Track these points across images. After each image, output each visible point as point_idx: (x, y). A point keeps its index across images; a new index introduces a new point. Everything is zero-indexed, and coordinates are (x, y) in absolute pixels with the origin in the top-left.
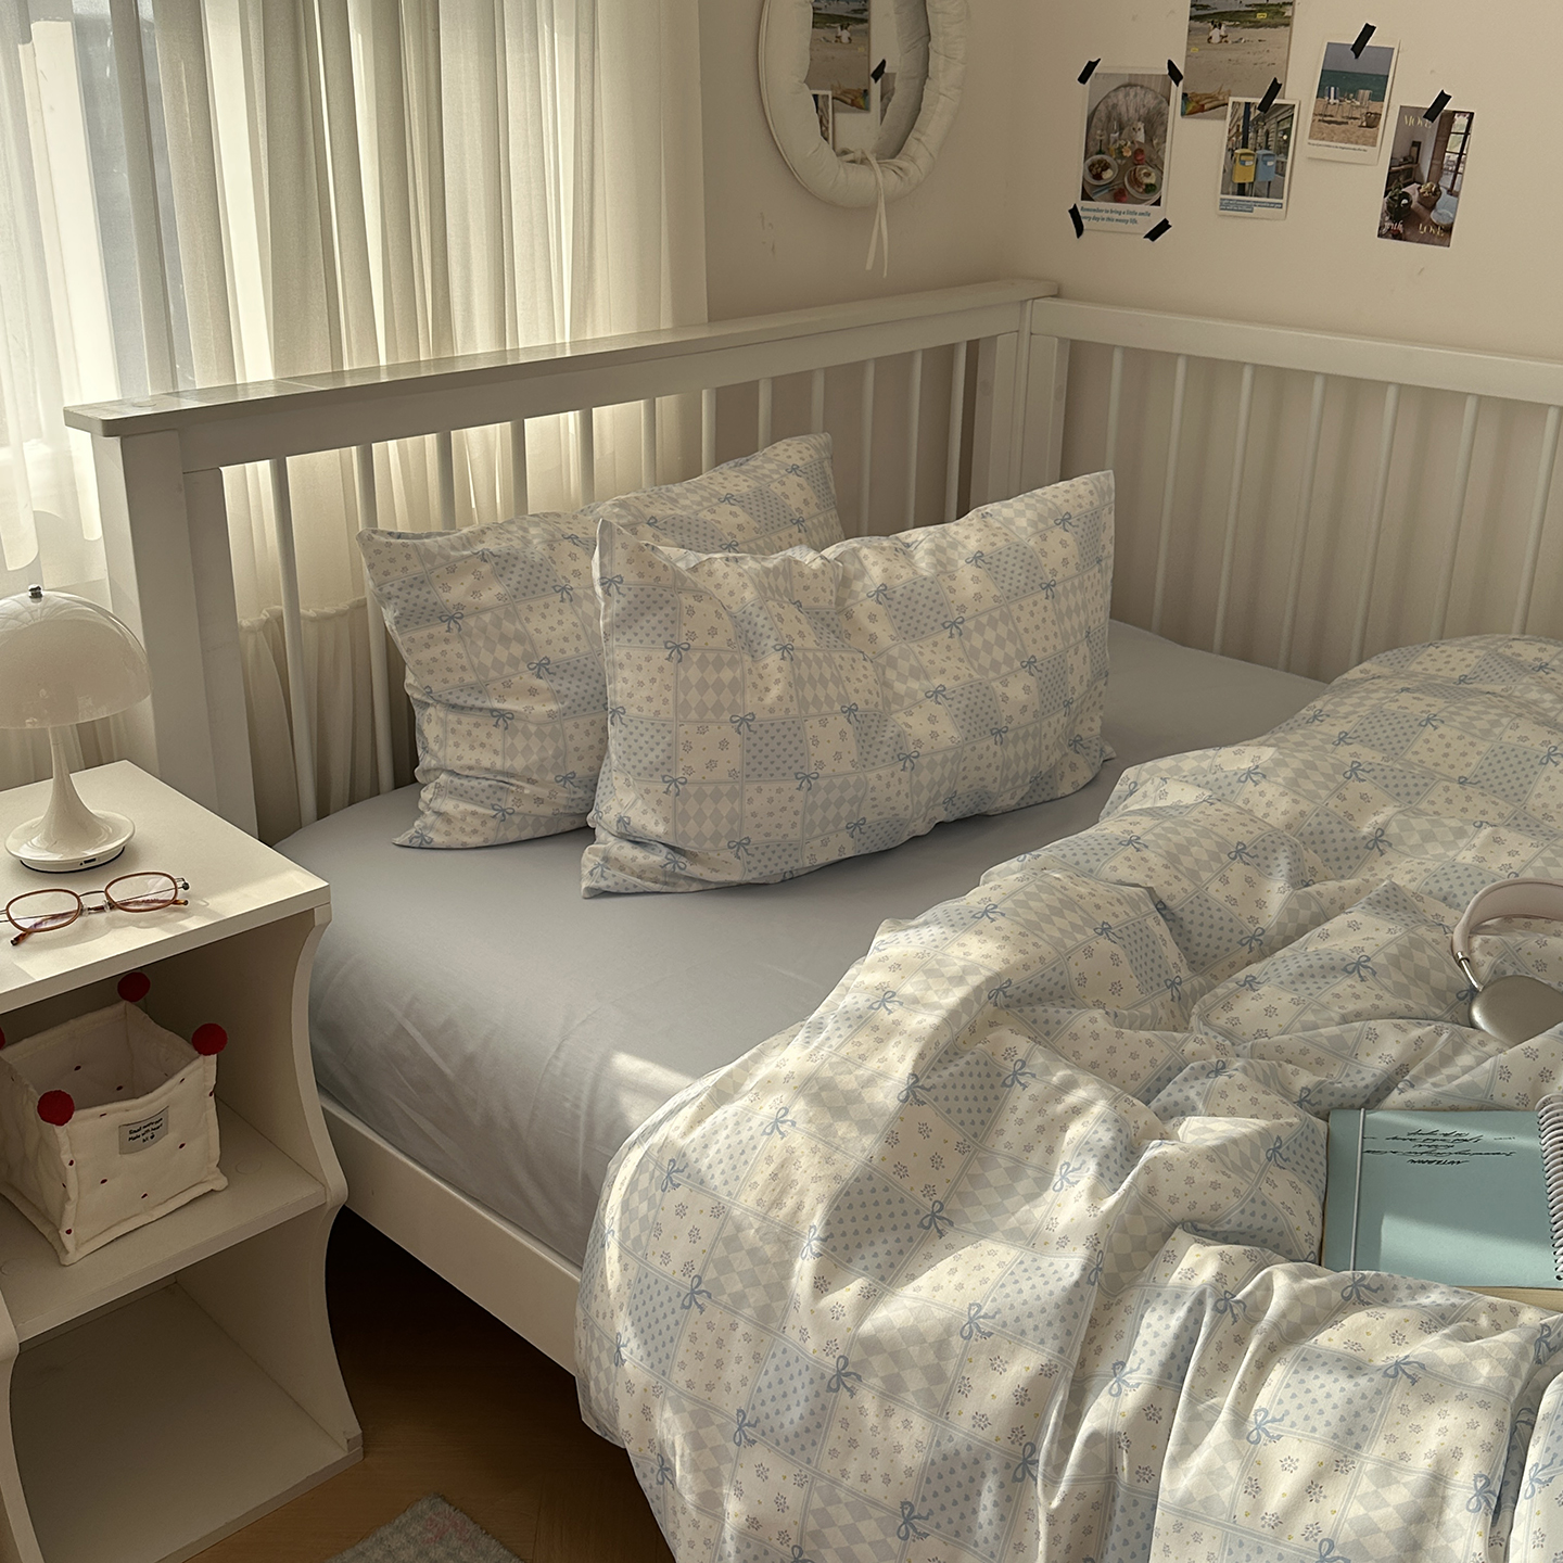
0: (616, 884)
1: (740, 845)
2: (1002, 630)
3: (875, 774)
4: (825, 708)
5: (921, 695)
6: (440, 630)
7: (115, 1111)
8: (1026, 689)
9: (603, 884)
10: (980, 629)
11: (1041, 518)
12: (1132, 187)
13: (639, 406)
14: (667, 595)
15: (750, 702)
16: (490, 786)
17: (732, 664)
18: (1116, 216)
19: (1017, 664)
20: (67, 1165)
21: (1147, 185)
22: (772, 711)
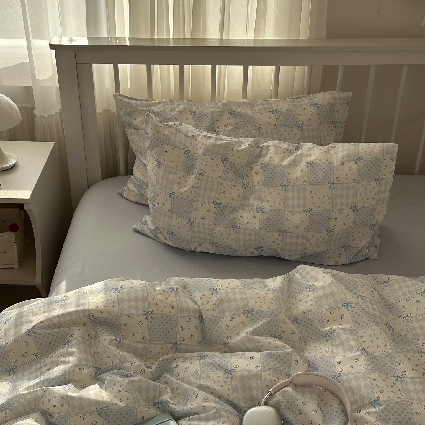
6: (133, 131)
17: (175, 173)
22: (181, 194)
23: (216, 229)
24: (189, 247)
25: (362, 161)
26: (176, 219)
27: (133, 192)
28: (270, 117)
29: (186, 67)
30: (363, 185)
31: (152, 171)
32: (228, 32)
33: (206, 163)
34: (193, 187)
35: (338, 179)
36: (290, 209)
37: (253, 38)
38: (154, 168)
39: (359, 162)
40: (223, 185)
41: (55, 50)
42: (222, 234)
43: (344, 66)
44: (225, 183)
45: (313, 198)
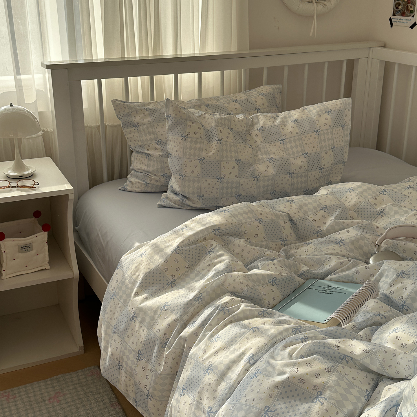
0: (167, 204)
1: (201, 197)
2: (298, 143)
3: (243, 180)
4: (229, 159)
5: (265, 160)
6: (133, 129)
7: (17, 240)
8: (302, 162)
9: (163, 204)
10: (290, 142)
11: (321, 110)
12: (407, 11)
13: (219, 73)
14: (183, 121)
15: (204, 154)
16: (143, 175)
17: (200, 143)
18: (402, 21)
19: (301, 154)
20: (3, 252)
21: (411, 11)
22: (210, 157)
25: (332, 112)
26: (206, 181)
27: (137, 184)
28: (235, 105)
29: (154, 77)
30: (336, 130)
31: (176, 147)
33: (221, 132)
34: (218, 151)
35: (320, 127)
36: (292, 156)
37: (199, 53)
39: (330, 114)
40: (238, 147)
42: (248, 184)
43: (268, 67)
45: (306, 144)
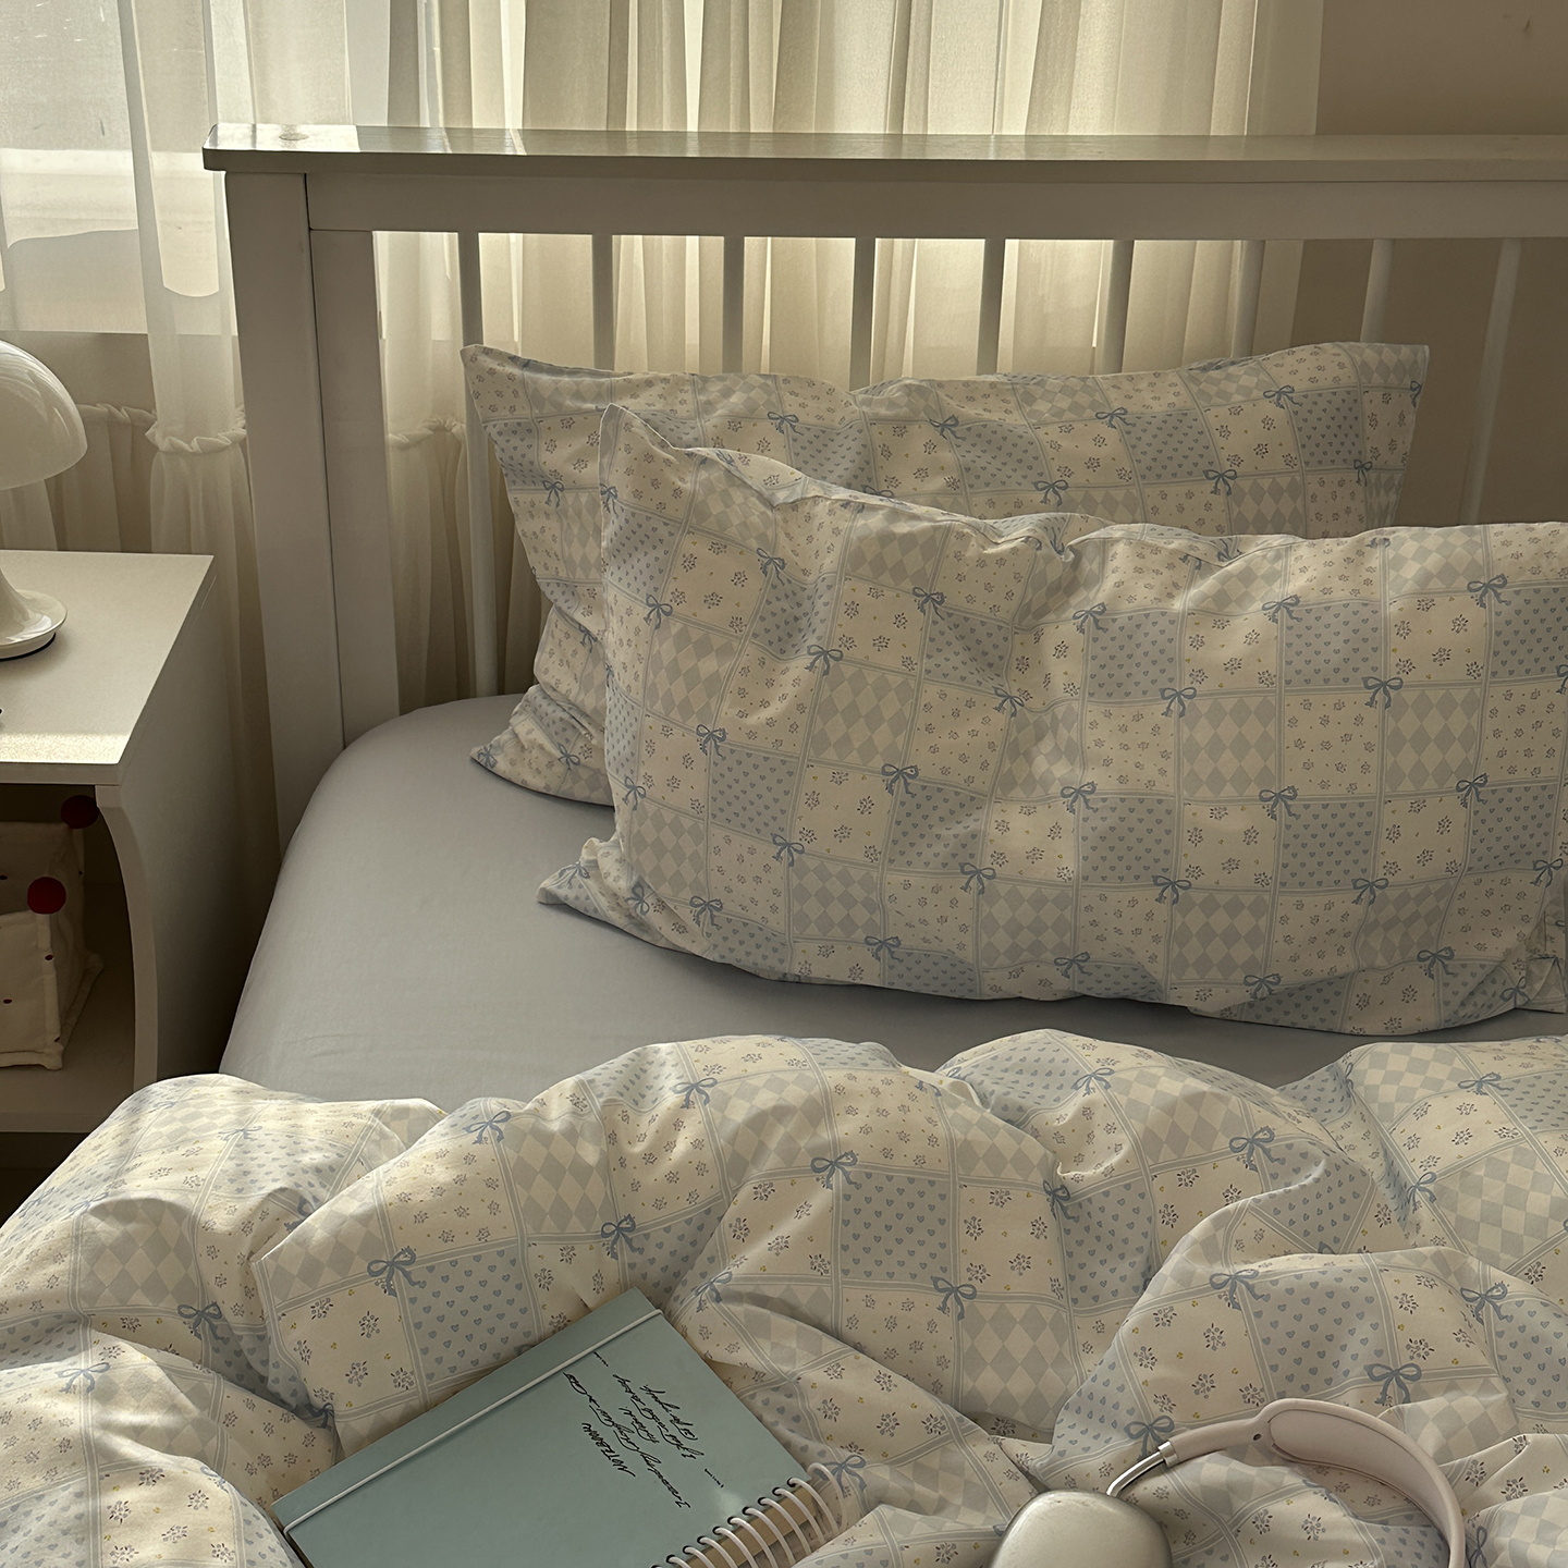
1: (708, 907)
2: (1254, 730)
4: (854, 758)
5: (1055, 789)
6: (542, 498)
10: (1216, 716)
16: (561, 719)
17: (725, 652)
19: (1253, 791)
22: (752, 734)
23: (895, 879)
24: (781, 961)
25: (1506, 593)
26: (728, 841)
27: (535, 753)
28: (1099, 441)
29: (751, 243)
30: (1509, 696)
31: (625, 646)
32: (922, 108)
33: (853, 610)
34: (801, 708)
35: (1408, 666)
37: (1023, 133)
38: (637, 631)
39: (1490, 599)
40: (924, 701)
41: (223, 173)
42: (923, 902)
43: (1395, 240)
44: (931, 692)
45: (1299, 744)
